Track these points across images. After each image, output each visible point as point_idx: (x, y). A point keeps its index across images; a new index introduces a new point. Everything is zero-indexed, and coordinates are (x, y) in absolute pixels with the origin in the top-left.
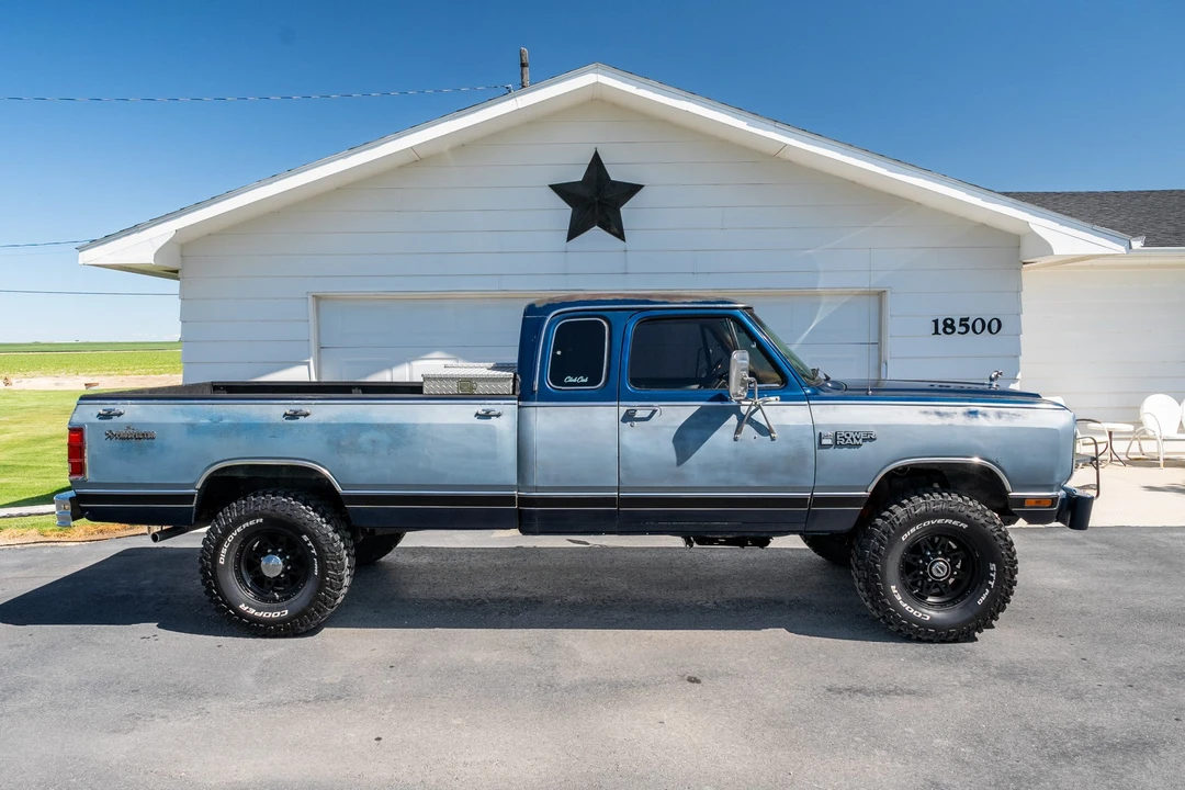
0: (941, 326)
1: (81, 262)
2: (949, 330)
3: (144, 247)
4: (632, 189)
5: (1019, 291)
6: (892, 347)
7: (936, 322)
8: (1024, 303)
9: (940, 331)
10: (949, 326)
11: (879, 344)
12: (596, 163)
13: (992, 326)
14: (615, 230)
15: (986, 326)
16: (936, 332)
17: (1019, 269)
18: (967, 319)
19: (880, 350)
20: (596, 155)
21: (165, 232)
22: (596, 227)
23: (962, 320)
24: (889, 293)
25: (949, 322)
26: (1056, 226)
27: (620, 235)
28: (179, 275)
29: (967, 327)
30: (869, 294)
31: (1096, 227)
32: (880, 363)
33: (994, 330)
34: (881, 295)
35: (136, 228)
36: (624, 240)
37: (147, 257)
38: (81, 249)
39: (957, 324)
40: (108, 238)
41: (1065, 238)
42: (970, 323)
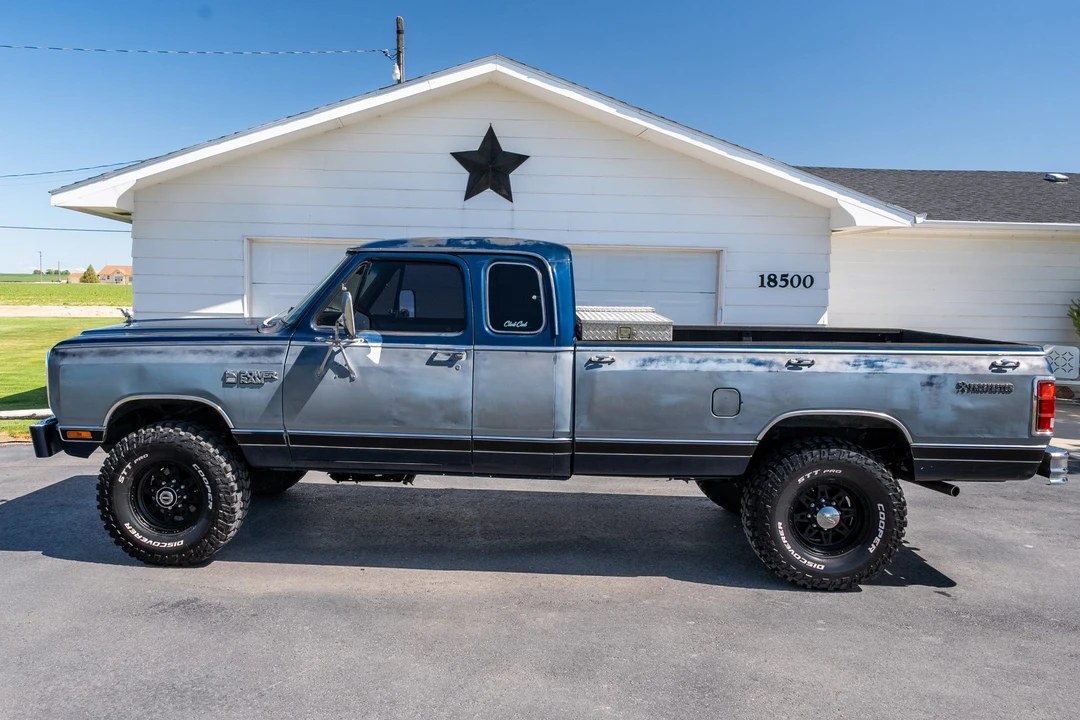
0: (766, 280)
1: (52, 204)
2: (772, 284)
3: (109, 193)
4: (520, 159)
5: (828, 254)
6: (727, 296)
7: (762, 276)
8: (833, 263)
9: (765, 284)
10: (772, 280)
11: (716, 293)
12: (491, 137)
13: (806, 282)
14: (505, 192)
15: (802, 281)
16: (762, 285)
17: (829, 236)
18: (787, 275)
19: (717, 298)
20: (491, 129)
21: (128, 180)
22: (489, 190)
23: (783, 276)
24: (725, 252)
25: (772, 277)
26: (858, 203)
27: (509, 197)
28: (132, 217)
29: (786, 281)
30: (711, 252)
31: (889, 205)
32: (716, 310)
33: (808, 284)
34: (719, 253)
35: (102, 177)
36: (512, 201)
37: (112, 202)
38: (53, 193)
39: (778, 279)
40: (77, 184)
41: (866, 213)
42: (789, 278)
